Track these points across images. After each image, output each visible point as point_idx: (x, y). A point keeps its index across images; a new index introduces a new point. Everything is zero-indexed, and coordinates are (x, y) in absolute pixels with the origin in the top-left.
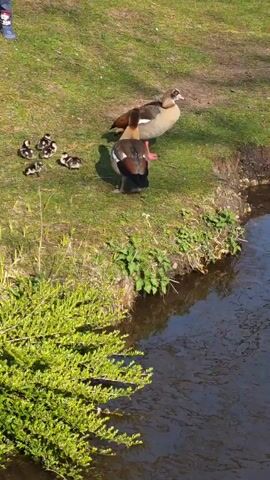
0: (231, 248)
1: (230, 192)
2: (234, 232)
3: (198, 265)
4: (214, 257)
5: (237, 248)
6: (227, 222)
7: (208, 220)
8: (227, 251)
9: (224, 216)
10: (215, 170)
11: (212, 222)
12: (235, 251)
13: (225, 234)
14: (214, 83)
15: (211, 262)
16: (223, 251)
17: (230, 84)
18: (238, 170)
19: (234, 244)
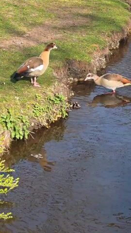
0: (62, 115)
1: (62, 85)
2: (64, 106)
3: (45, 124)
4: (54, 119)
5: (65, 114)
6: (60, 101)
7: (50, 99)
8: (60, 116)
9: (58, 97)
10: (55, 74)
11: (52, 101)
12: (64, 116)
13: (59, 107)
14: (55, 28)
15: (52, 122)
16: (58, 116)
17: (64, 29)
18: (67, 73)
19: (64, 113)
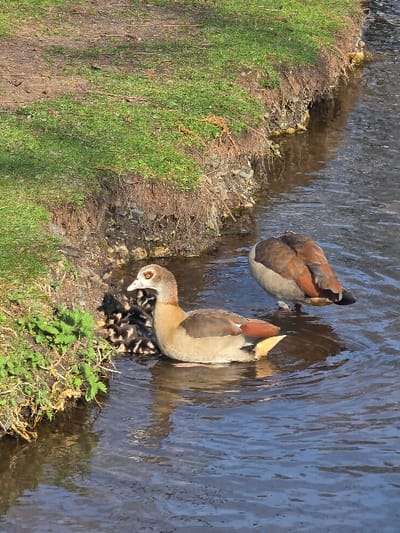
0: (85, 387)
1: (86, 272)
2: (92, 354)
3: (17, 424)
4: (51, 405)
5: (97, 386)
6: (76, 333)
7: (36, 329)
8: (77, 394)
9: (69, 321)
10: (57, 231)
11: (46, 333)
12: (94, 392)
13: (73, 359)
14: (58, 51)
15: (45, 416)
16: (69, 393)
17: (92, 56)
18: (104, 228)
19: (93, 379)
